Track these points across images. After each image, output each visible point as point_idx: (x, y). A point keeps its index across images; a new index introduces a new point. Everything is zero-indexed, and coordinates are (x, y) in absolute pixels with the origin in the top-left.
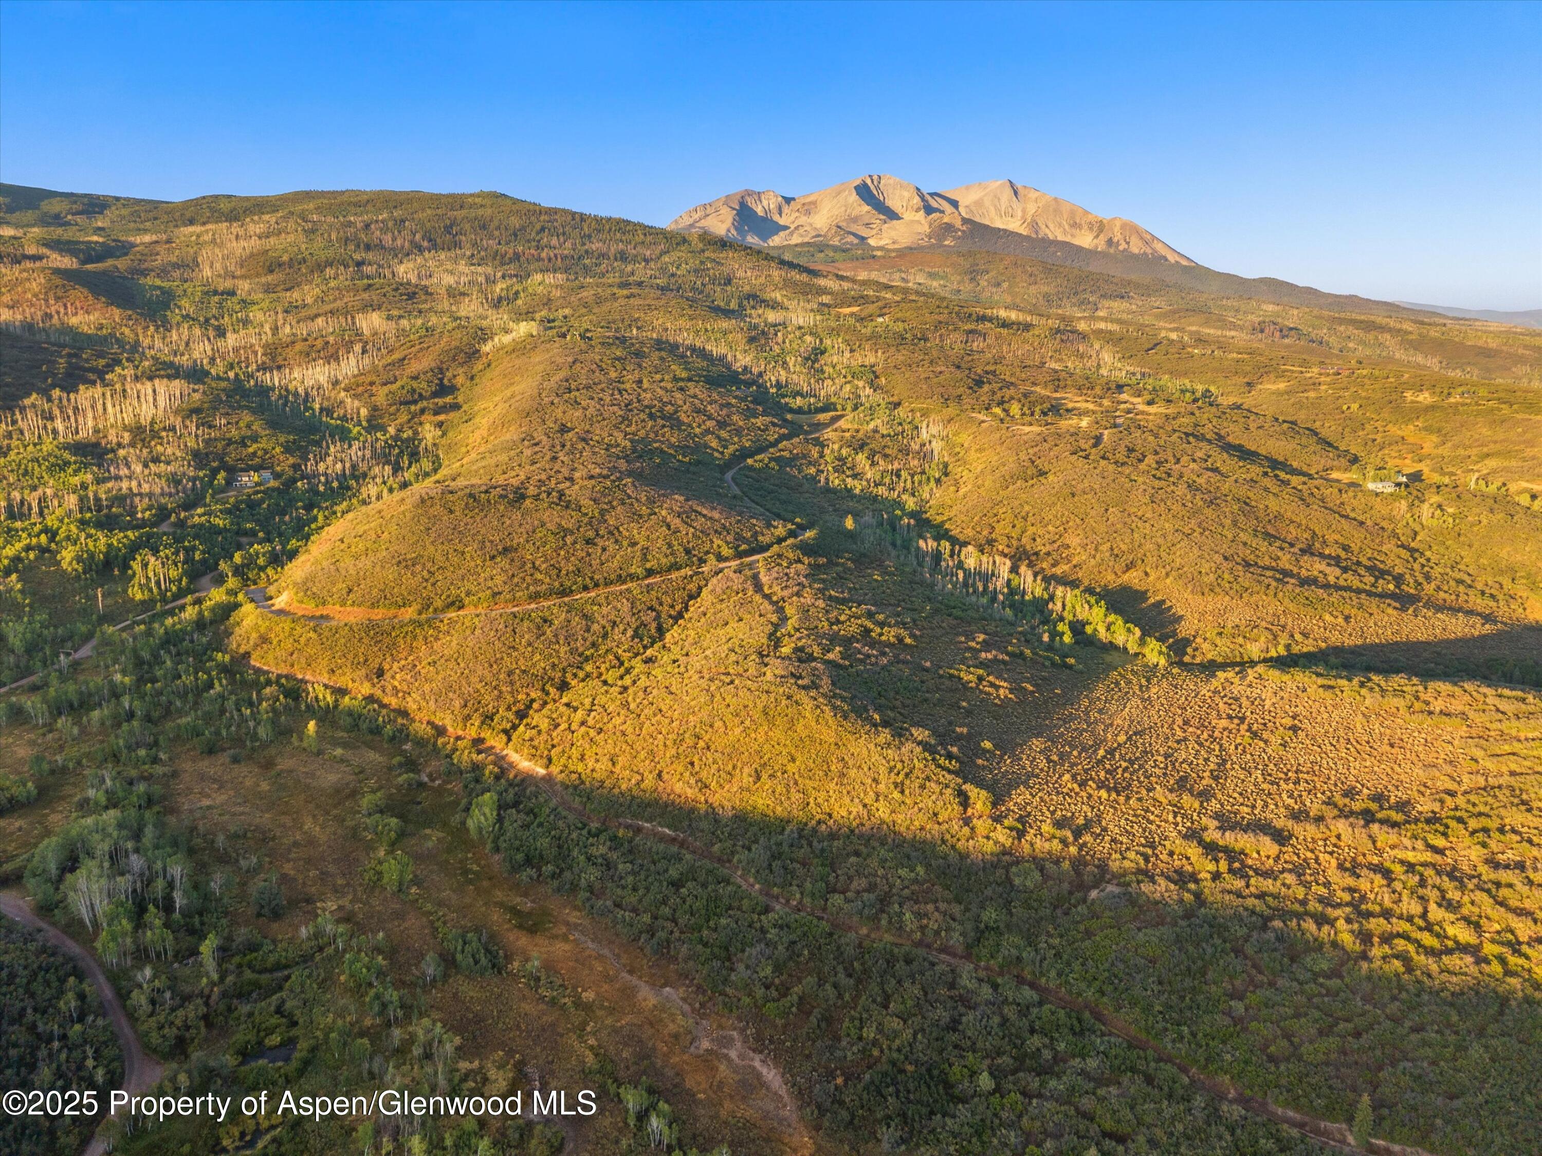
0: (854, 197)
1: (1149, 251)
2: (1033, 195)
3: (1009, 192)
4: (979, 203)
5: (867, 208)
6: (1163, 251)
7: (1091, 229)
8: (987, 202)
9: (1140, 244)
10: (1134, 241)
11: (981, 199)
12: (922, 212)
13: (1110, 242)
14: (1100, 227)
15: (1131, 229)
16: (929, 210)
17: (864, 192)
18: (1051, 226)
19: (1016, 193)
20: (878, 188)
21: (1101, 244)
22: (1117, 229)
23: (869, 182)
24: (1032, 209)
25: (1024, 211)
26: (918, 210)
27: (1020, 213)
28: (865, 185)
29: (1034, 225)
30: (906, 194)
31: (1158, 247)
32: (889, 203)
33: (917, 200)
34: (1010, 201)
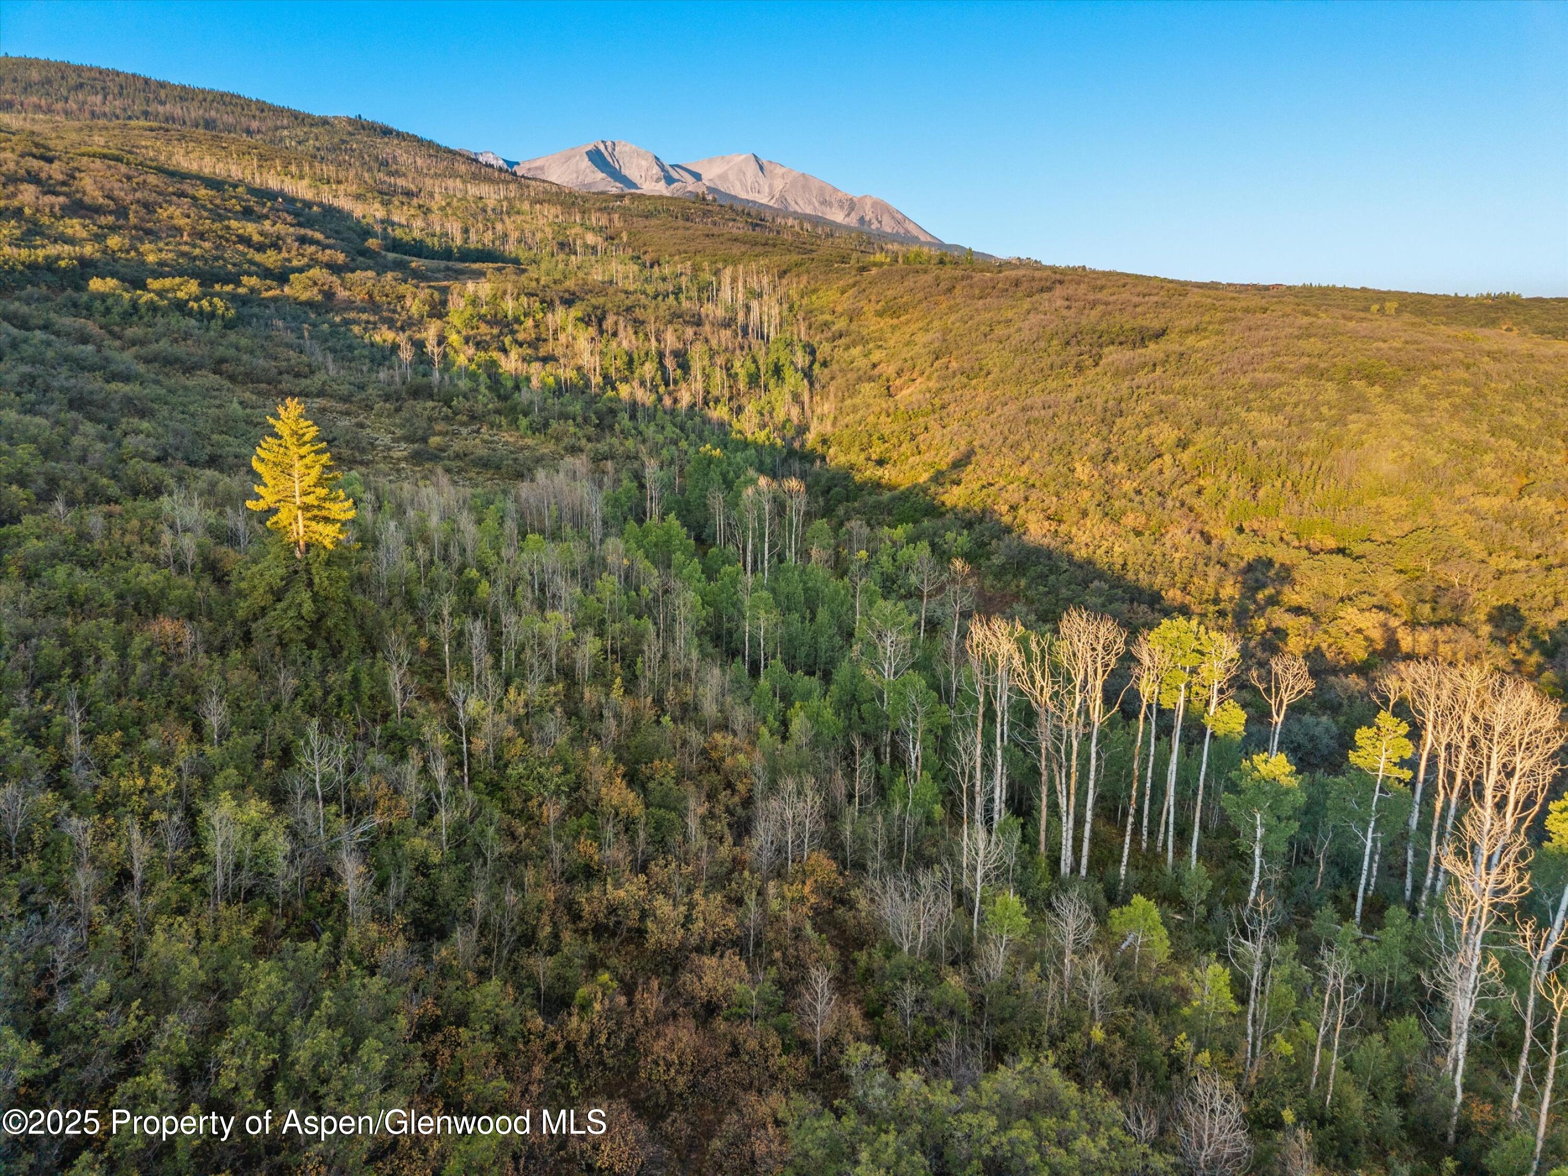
0: (586, 163)
1: (902, 231)
2: (779, 171)
3: (754, 166)
4: (723, 177)
5: (601, 175)
6: (915, 232)
7: (842, 207)
8: (731, 177)
9: (892, 223)
10: (886, 219)
11: (726, 173)
12: (663, 182)
13: (862, 220)
14: (851, 205)
15: (882, 208)
16: (669, 180)
17: (597, 157)
18: (801, 203)
19: (761, 168)
20: (612, 155)
21: (853, 221)
22: (868, 207)
23: (602, 147)
24: (779, 185)
25: (771, 187)
26: (658, 180)
27: (766, 189)
28: (598, 151)
29: (783, 199)
30: (644, 163)
31: (911, 227)
32: (625, 172)
33: (656, 170)
34: (756, 176)
